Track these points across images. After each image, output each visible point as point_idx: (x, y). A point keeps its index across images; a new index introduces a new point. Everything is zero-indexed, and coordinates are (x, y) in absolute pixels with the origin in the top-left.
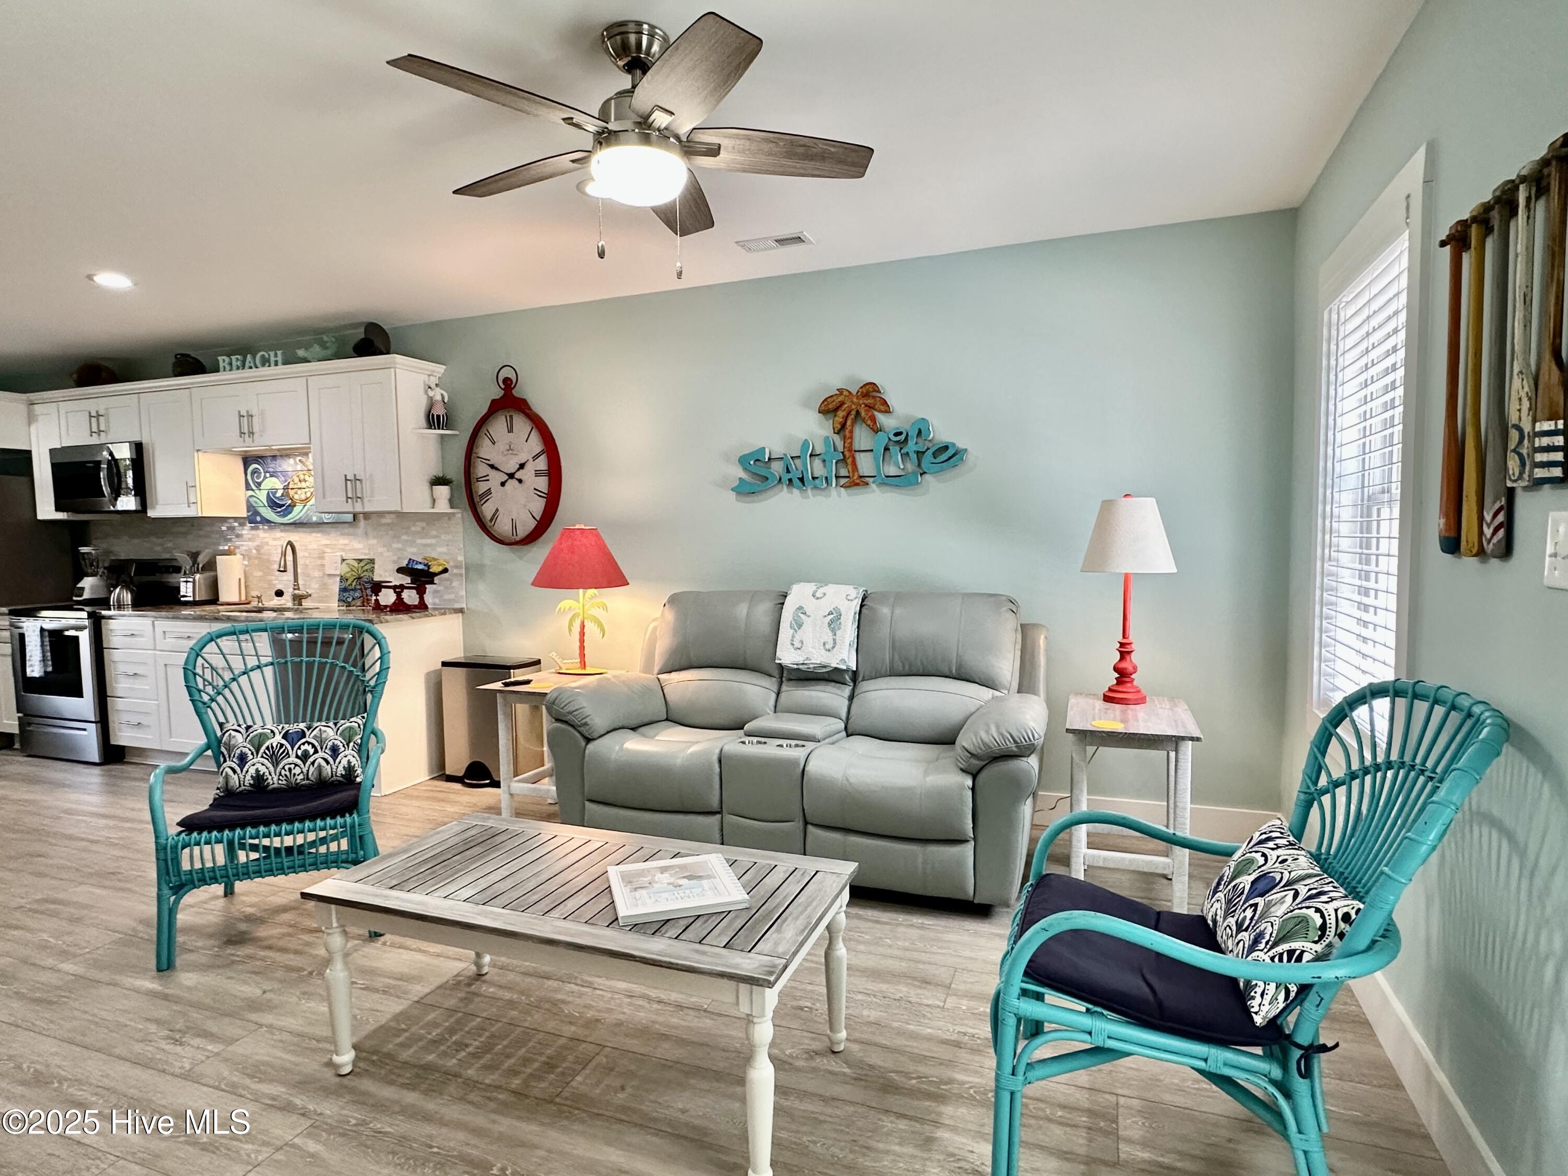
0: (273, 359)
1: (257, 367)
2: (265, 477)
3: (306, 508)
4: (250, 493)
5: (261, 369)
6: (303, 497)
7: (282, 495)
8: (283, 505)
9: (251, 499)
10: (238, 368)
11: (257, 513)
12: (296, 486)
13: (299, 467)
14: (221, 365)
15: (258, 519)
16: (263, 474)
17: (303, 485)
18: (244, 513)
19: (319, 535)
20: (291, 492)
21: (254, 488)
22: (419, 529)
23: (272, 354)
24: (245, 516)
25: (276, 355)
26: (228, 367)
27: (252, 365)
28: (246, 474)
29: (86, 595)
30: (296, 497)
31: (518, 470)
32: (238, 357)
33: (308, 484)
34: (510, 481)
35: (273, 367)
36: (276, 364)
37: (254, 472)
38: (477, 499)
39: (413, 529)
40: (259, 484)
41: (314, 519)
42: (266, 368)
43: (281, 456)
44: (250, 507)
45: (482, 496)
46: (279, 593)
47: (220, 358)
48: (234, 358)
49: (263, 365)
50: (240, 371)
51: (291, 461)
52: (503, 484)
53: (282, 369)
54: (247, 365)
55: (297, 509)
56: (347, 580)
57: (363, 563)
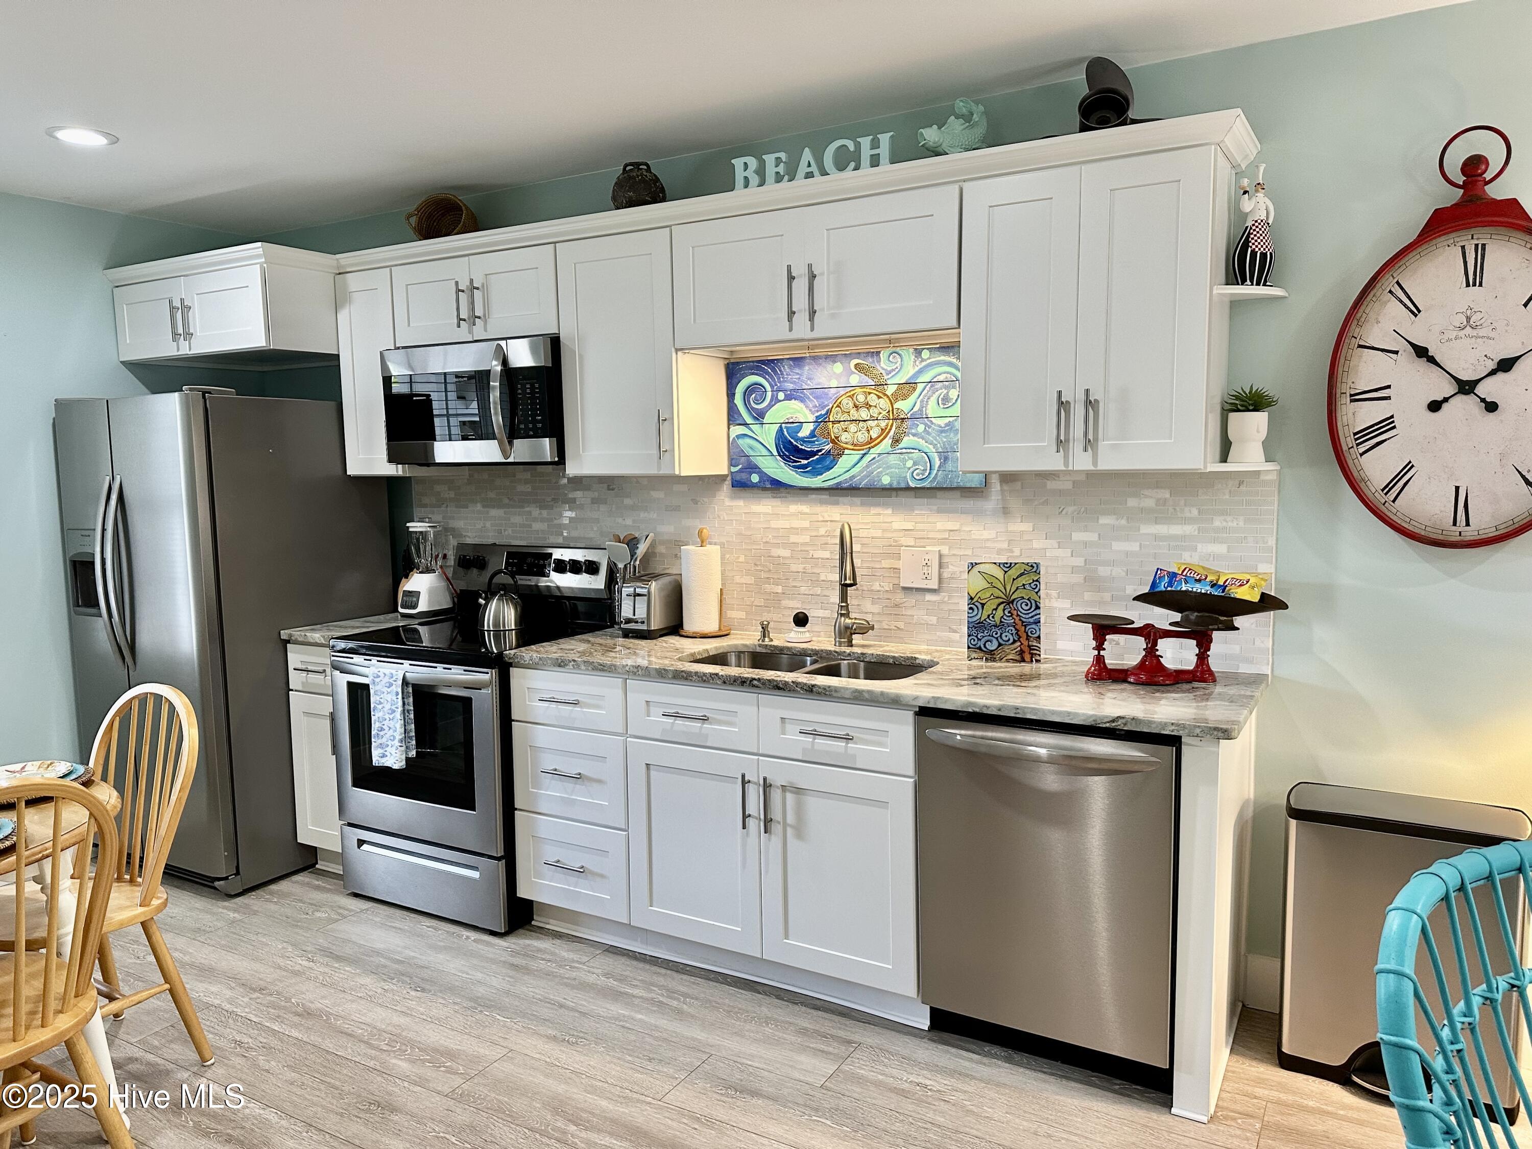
0: (866, 153)
1: (824, 173)
2: (775, 400)
3: (868, 458)
4: (737, 430)
5: (836, 176)
6: (862, 437)
7: (813, 434)
8: (814, 454)
9: (740, 442)
10: (779, 178)
11: (752, 468)
12: (845, 417)
13: (855, 379)
14: (740, 174)
15: (755, 478)
16: (769, 394)
17: (864, 414)
18: (721, 467)
19: (889, 511)
20: (835, 430)
21: (749, 420)
22: (1149, 503)
23: (865, 142)
24: (724, 471)
25: (875, 144)
26: (754, 180)
27: (814, 168)
28: (731, 395)
29: (423, 606)
30: (844, 437)
31: (1493, 373)
32: (783, 155)
33: (874, 412)
34: (1461, 401)
35: (866, 171)
36: (875, 162)
37: (750, 390)
38: (1347, 441)
39: (1132, 502)
40: (759, 416)
41: (886, 480)
42: (849, 173)
43: (815, 358)
44: (736, 455)
45: (1363, 435)
46: (801, 620)
47: (738, 163)
48: (770, 159)
49: (841, 167)
50: (785, 184)
51: (838, 367)
52: (1435, 406)
53: (887, 170)
54: (803, 169)
55: (845, 462)
56: (983, 605)
57: (1013, 573)
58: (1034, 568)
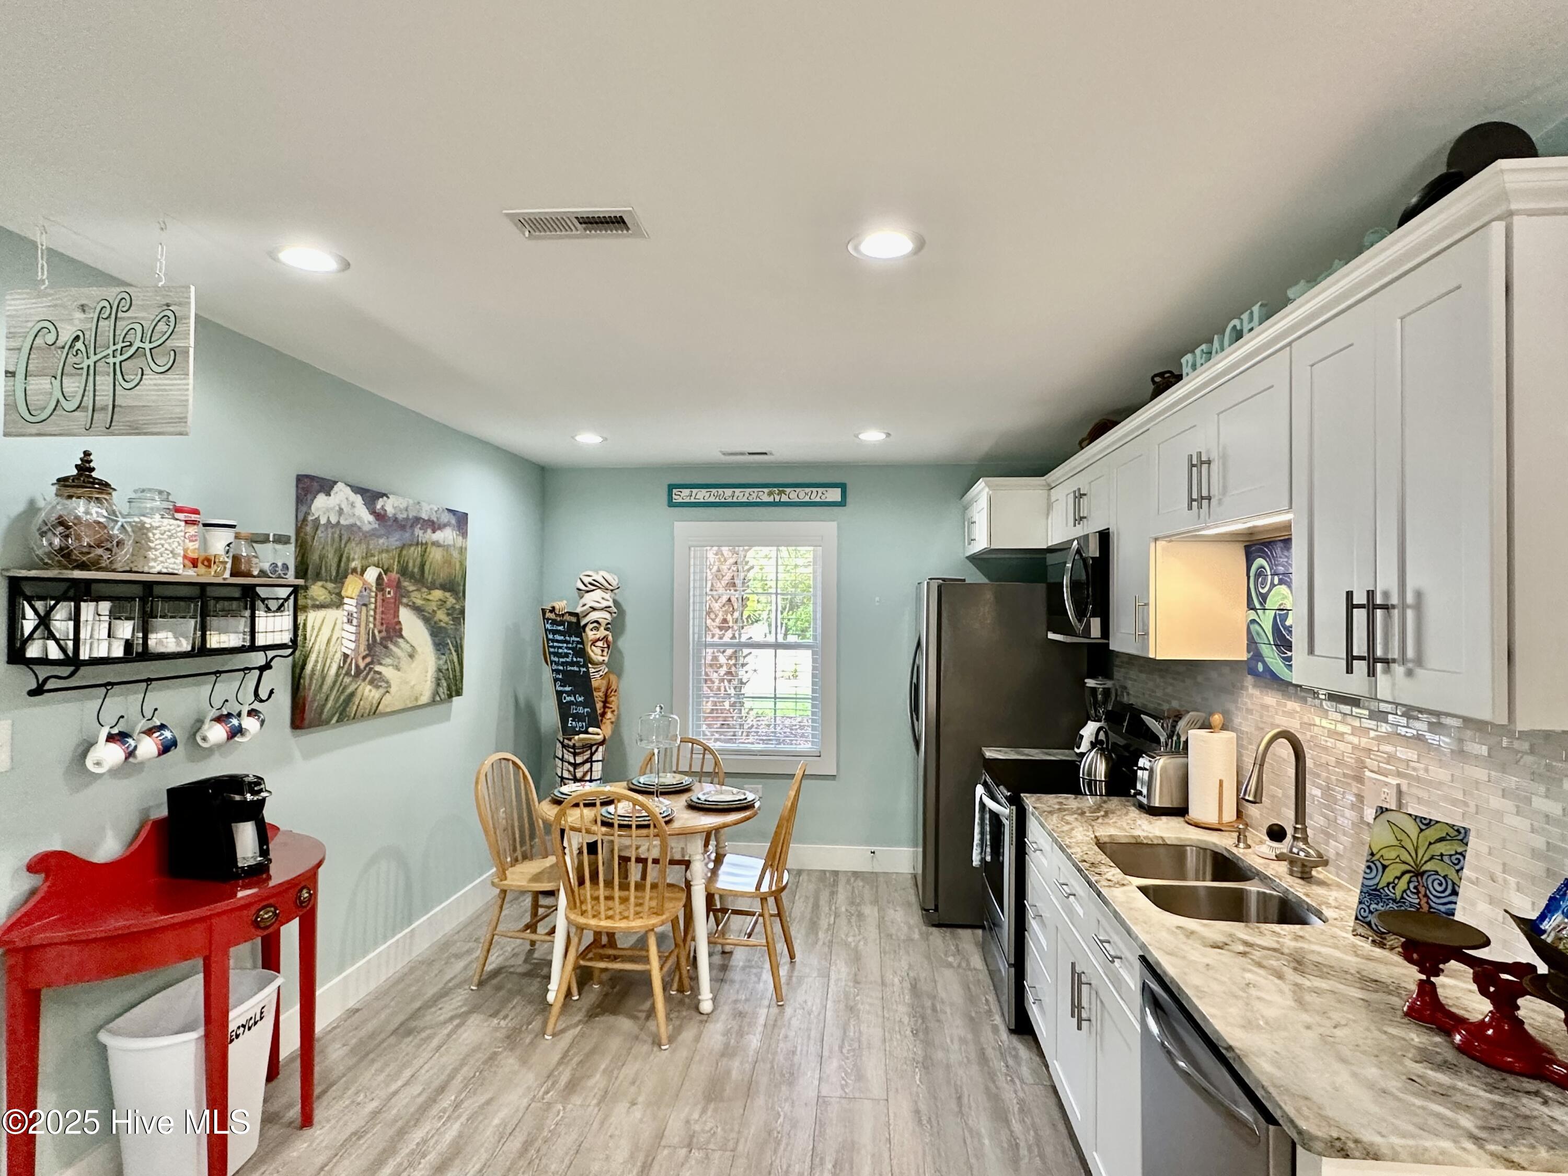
0: (1246, 324)
1: (1226, 349)
2: (1273, 585)
4: (1252, 615)
5: (1221, 357)
9: (1253, 627)
10: (1202, 364)
11: (1260, 656)
14: (1185, 371)
15: (1260, 667)
16: (1270, 577)
21: (1258, 606)
23: (1245, 317)
24: (1245, 656)
25: (1250, 315)
26: (1191, 369)
27: (1219, 349)
28: (1248, 578)
32: (1203, 347)
35: (1246, 338)
37: (1259, 573)
40: (1264, 598)
42: (1227, 353)
44: (1250, 641)
46: (1277, 833)
47: (1184, 360)
48: (1198, 352)
49: (1234, 342)
50: (1205, 367)
53: (1257, 332)
54: (1214, 352)
56: (1385, 867)
57: (1432, 834)
58: (1460, 835)
